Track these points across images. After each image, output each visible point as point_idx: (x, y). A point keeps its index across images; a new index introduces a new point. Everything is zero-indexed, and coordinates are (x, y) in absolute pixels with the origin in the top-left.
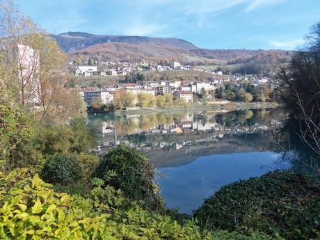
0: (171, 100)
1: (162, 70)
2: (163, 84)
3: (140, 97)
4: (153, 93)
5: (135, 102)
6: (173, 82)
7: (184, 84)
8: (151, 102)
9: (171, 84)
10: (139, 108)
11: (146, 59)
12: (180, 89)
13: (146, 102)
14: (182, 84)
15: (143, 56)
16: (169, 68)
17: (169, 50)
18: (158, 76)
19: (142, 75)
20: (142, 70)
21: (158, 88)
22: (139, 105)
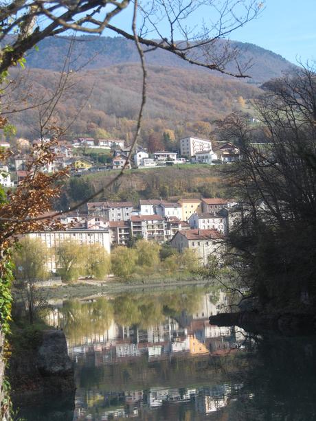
0: (156, 259)
1: (151, 164)
2: (147, 210)
3: (63, 253)
4: (107, 239)
5: (51, 266)
6: (176, 204)
7: (208, 210)
8: (94, 267)
9: (170, 212)
10: (59, 283)
11: (108, 127)
12: (192, 224)
13: (80, 266)
14: (202, 208)
15: (102, 114)
16: (173, 156)
17: (193, 89)
18: (136, 184)
19: (86, 186)
20: (87, 167)
21: (128, 223)
22: (63, 274)
